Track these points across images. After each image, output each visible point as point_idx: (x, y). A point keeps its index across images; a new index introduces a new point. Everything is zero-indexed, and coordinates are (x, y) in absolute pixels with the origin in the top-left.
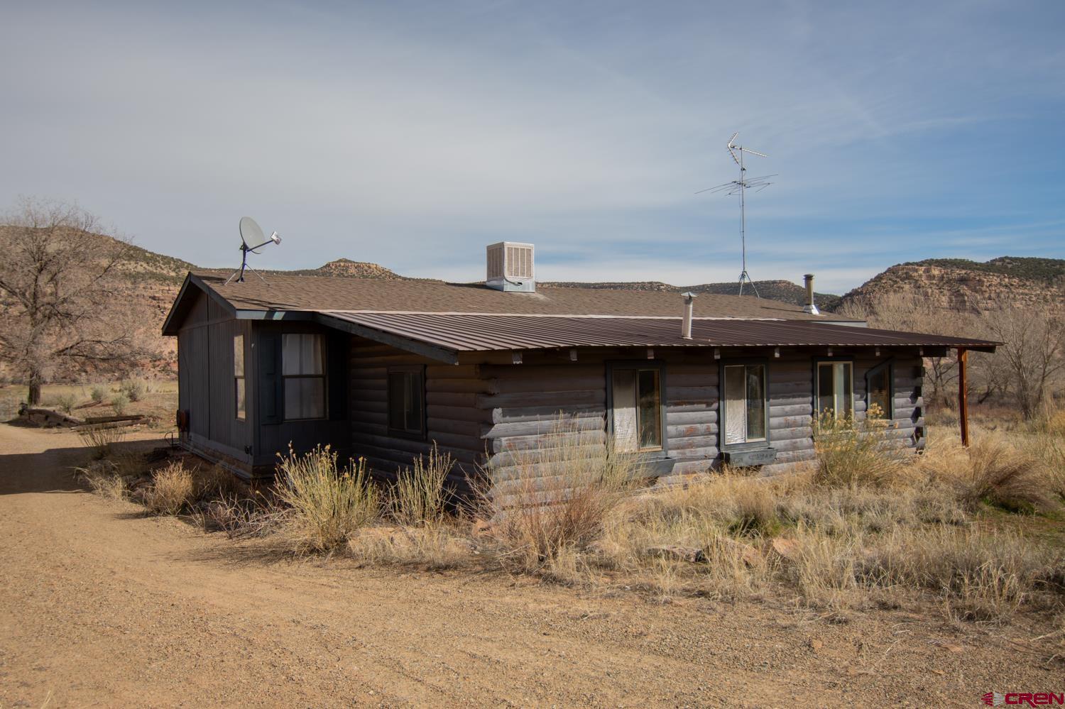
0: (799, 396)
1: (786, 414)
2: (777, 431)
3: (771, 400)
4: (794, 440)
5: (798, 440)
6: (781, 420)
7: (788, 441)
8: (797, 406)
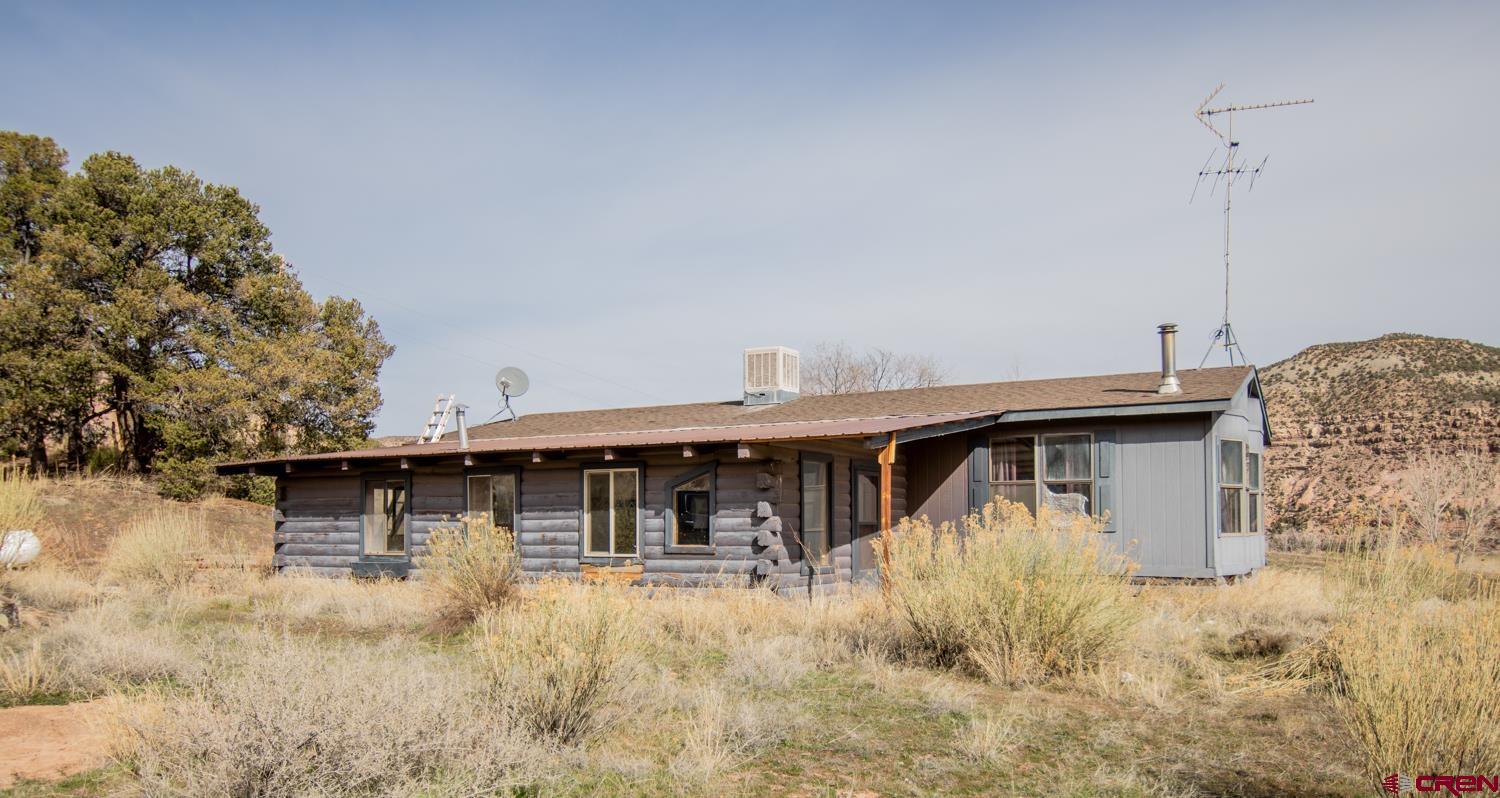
0: (561, 510)
1: (544, 530)
2: (532, 547)
3: (525, 514)
4: (555, 560)
5: (560, 560)
6: (538, 535)
7: (546, 560)
8: (559, 522)
